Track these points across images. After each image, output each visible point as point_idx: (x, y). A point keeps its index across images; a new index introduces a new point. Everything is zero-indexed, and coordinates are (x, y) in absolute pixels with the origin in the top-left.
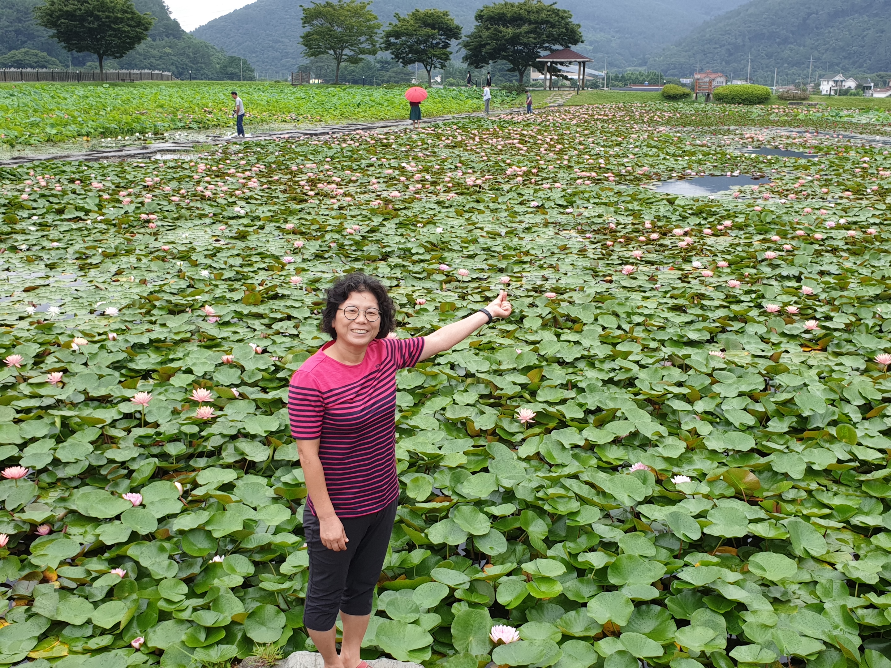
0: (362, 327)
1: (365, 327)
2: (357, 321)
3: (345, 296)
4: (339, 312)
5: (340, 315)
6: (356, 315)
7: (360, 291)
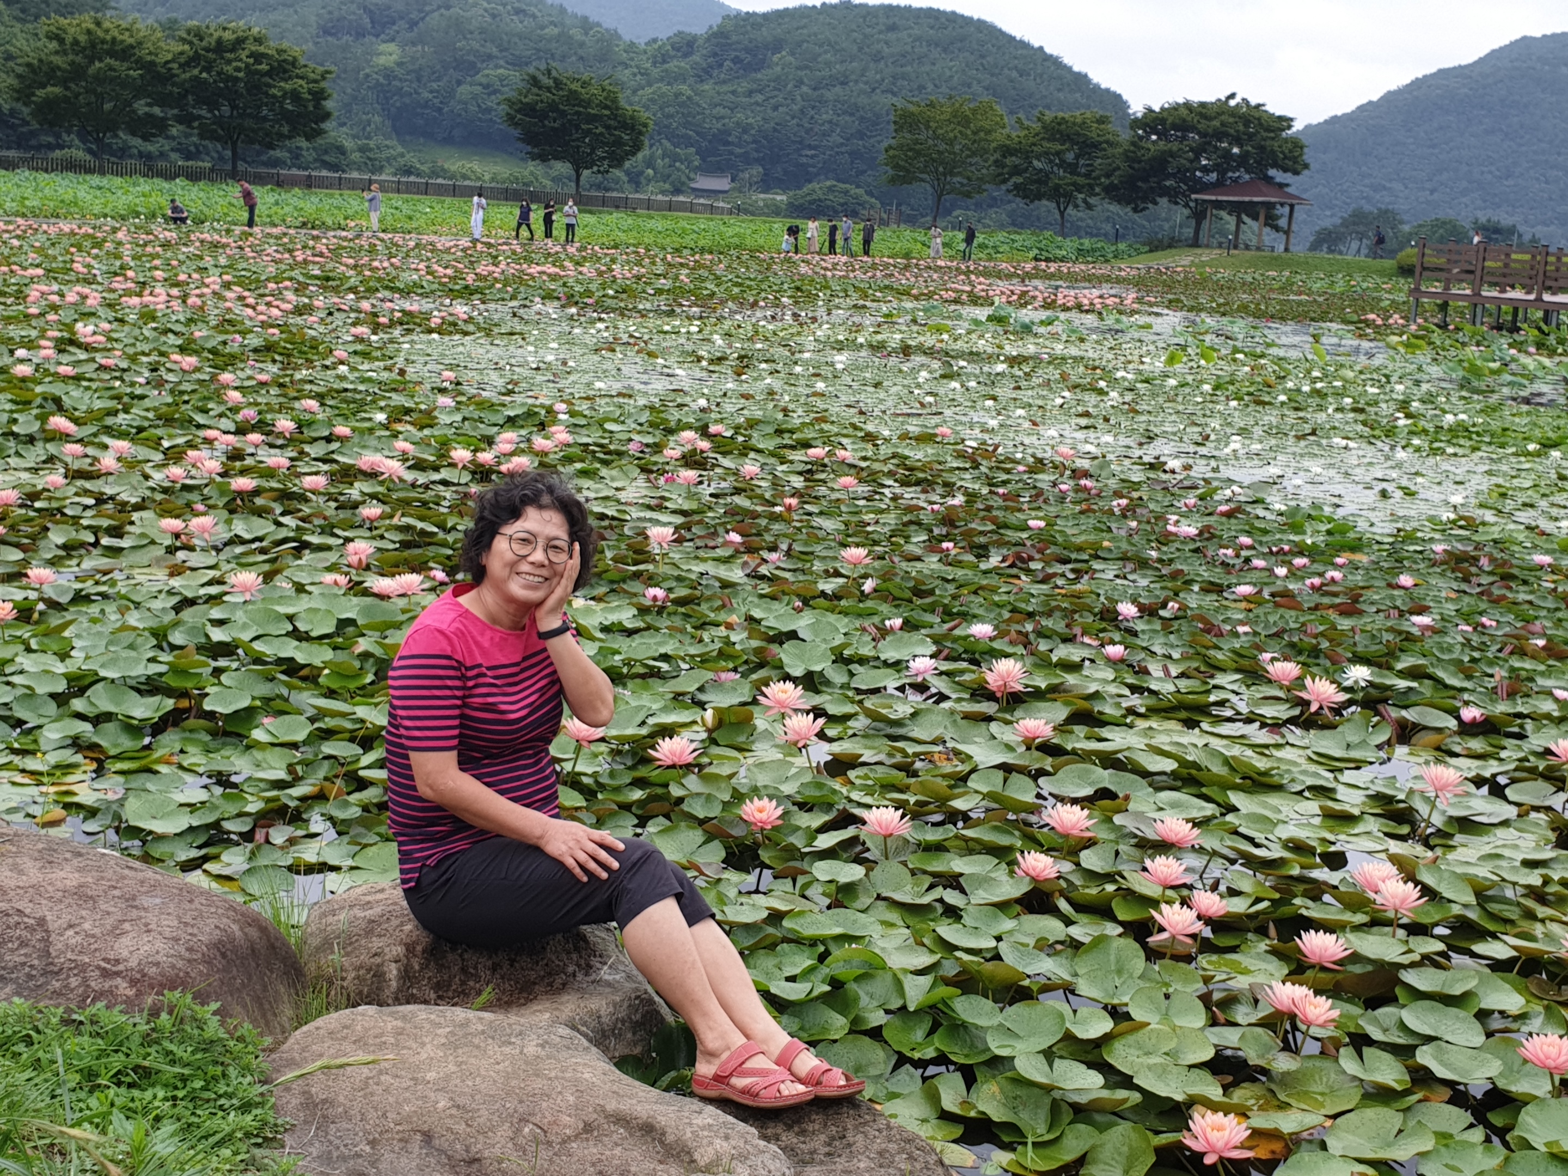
0: (538, 572)
1: (544, 572)
2: (531, 559)
3: (515, 513)
4: (498, 539)
5: (501, 545)
6: (530, 548)
7: (541, 507)
